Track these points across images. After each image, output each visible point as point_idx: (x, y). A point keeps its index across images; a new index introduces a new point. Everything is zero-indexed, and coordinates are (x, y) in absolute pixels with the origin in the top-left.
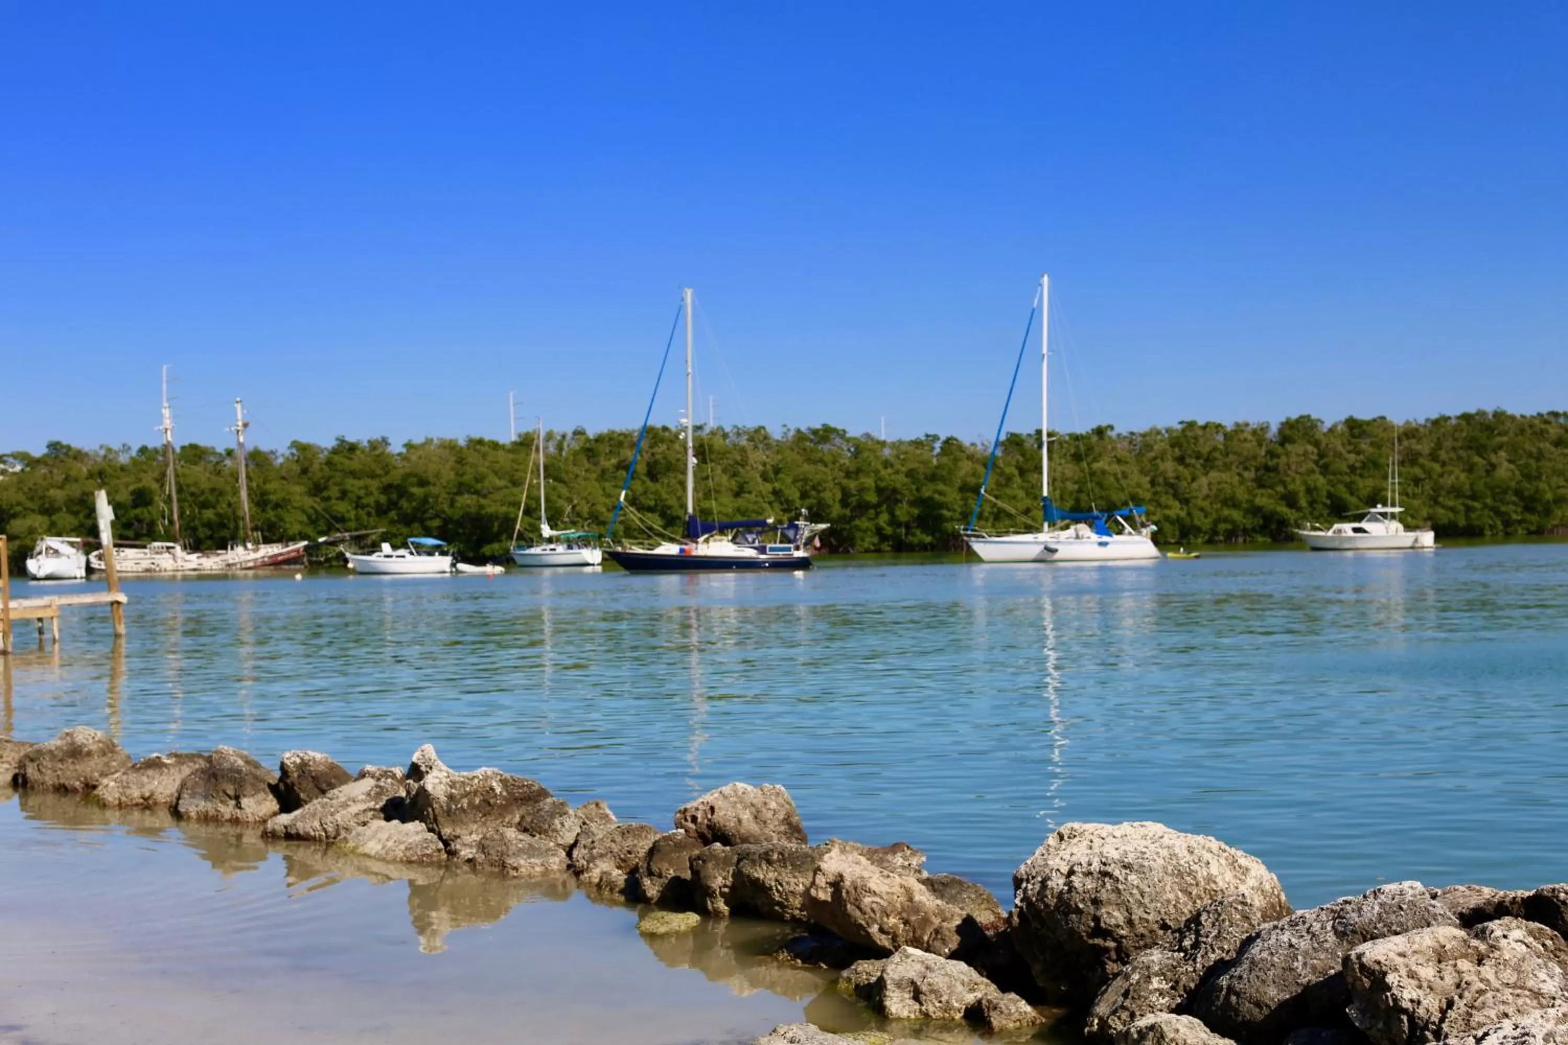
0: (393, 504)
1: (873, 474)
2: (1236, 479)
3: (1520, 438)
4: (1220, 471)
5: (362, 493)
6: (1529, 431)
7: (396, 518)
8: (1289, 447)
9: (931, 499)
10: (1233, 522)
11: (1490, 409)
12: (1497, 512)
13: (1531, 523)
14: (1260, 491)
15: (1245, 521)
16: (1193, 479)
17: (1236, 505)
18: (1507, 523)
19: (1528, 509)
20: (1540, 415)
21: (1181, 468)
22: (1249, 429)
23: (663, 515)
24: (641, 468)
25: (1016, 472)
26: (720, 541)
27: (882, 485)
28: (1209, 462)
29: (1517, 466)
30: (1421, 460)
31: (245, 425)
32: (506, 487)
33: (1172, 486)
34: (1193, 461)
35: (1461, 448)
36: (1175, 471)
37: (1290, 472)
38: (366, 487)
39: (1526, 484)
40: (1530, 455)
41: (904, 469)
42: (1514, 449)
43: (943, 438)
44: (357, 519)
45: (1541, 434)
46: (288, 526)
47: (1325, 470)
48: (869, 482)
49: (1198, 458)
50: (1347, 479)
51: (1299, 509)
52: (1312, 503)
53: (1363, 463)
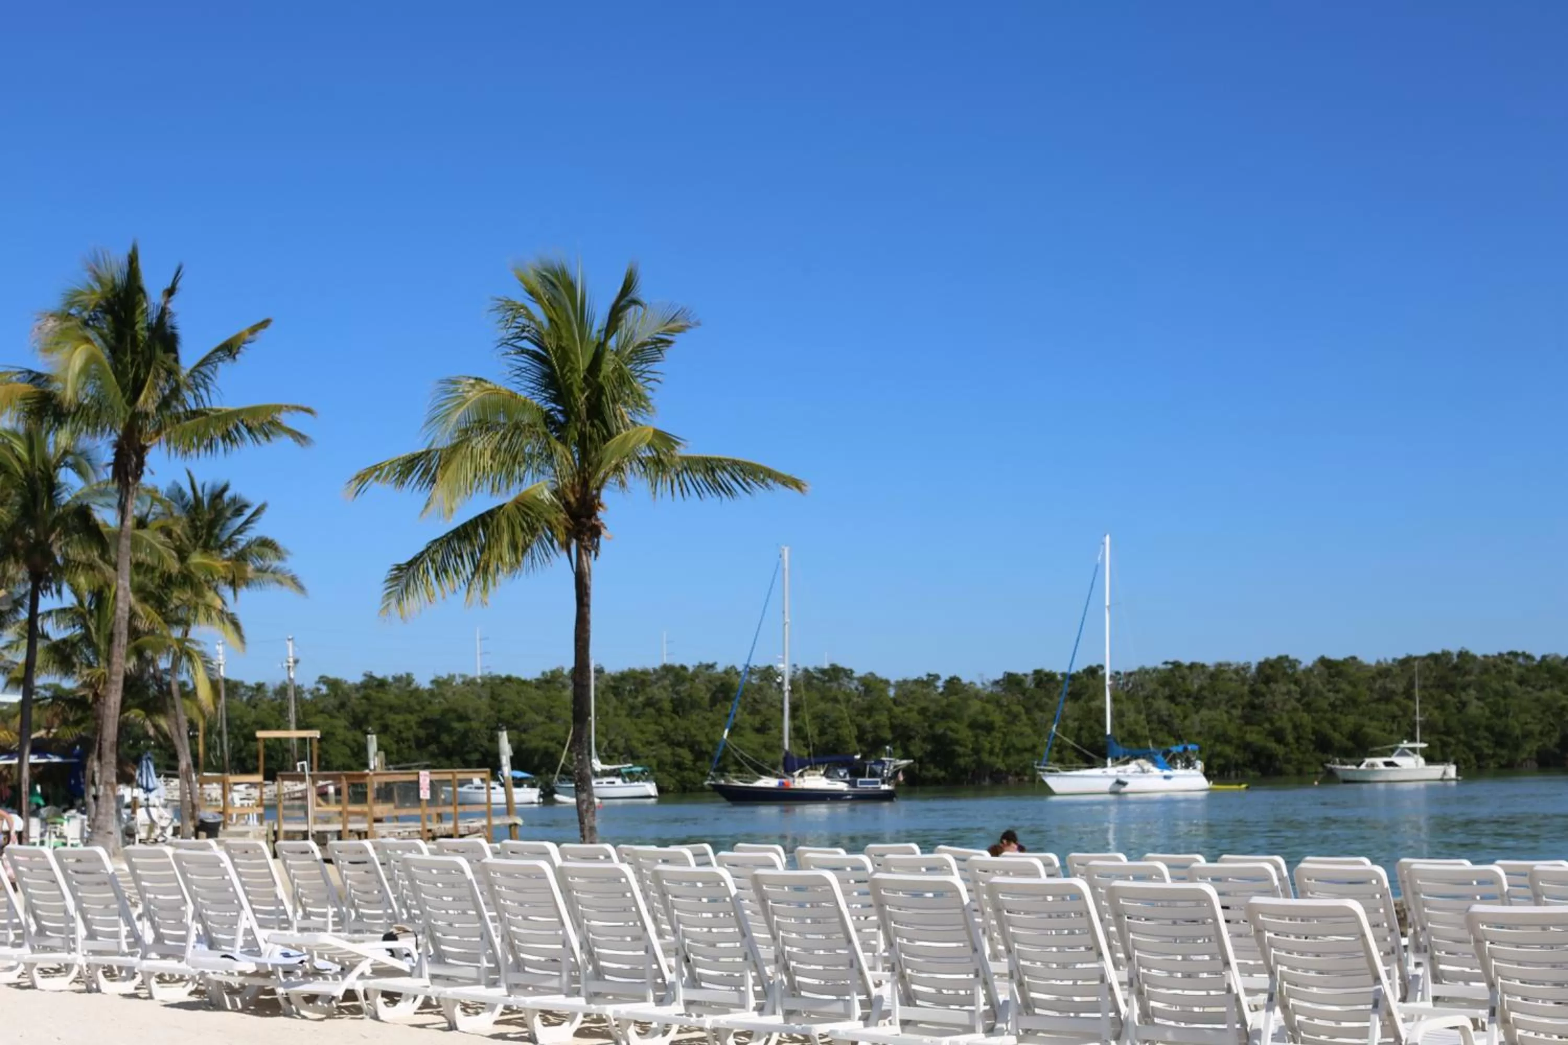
0: (434, 739)
1: (886, 713)
2: (1225, 716)
3: (1485, 677)
4: (1209, 709)
5: (402, 727)
6: (1493, 672)
7: (436, 751)
8: (1273, 686)
9: (944, 735)
10: (1226, 757)
11: (1454, 649)
12: (1472, 748)
13: (1503, 757)
14: (1248, 728)
15: (1236, 756)
16: (1185, 717)
17: (1227, 741)
18: (1480, 757)
19: (1499, 744)
20: (1501, 655)
21: (1173, 706)
22: (1232, 668)
23: (692, 749)
24: (667, 706)
25: (1023, 711)
26: (814, 775)
27: (896, 722)
28: (1198, 700)
29: (1487, 704)
30: (1397, 698)
31: (296, 662)
32: (543, 723)
33: (1165, 723)
34: (1183, 700)
35: (1432, 686)
36: (1168, 709)
37: (1275, 710)
38: (405, 722)
39: (1495, 721)
40: (1496, 693)
41: (916, 707)
42: (1481, 688)
43: (945, 676)
44: (399, 751)
45: (1503, 674)
46: (333, 758)
47: (1308, 707)
48: (883, 718)
49: (1188, 696)
50: (1329, 715)
51: (1287, 745)
52: (1298, 739)
53: (1342, 700)
